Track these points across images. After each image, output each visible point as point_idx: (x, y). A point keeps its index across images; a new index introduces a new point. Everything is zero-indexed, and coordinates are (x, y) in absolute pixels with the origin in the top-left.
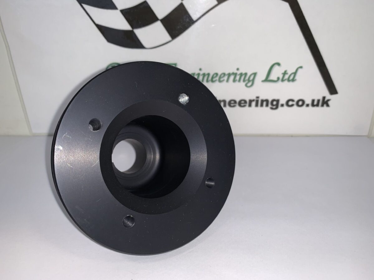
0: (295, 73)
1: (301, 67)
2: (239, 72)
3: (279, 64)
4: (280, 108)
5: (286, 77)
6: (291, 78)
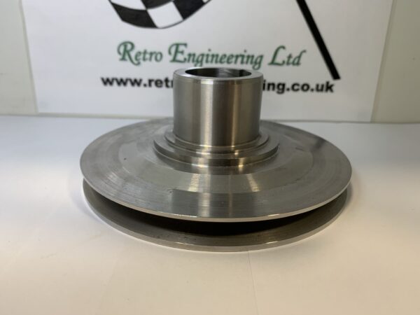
0: (299, 57)
1: (304, 51)
2: (246, 54)
3: (283, 47)
4: (286, 93)
5: (291, 60)
6: (296, 61)
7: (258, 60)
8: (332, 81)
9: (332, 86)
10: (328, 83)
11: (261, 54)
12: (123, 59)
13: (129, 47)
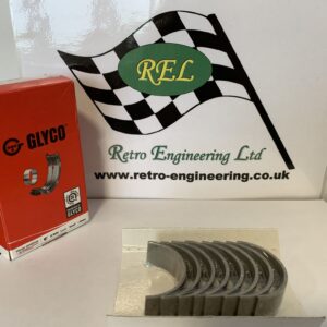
0: (260, 153)
1: (265, 149)
2: (216, 153)
3: (247, 147)
4: (249, 181)
5: (254, 156)
6: (258, 157)
7: (226, 157)
9: (288, 174)
10: (284, 172)
11: (228, 152)
12: (113, 158)
13: (118, 149)
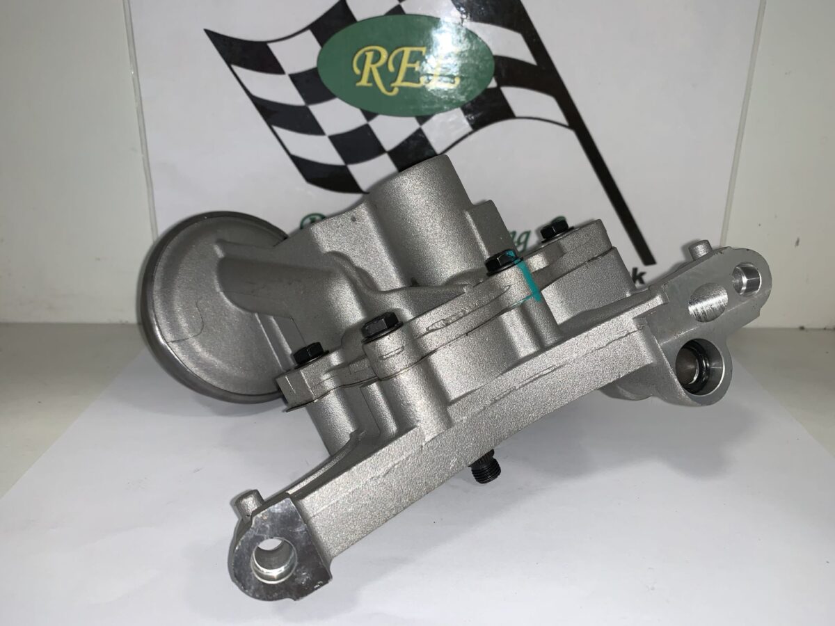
7: (523, 239)
8: (642, 268)
9: (643, 274)
10: (635, 270)
11: (527, 229)
